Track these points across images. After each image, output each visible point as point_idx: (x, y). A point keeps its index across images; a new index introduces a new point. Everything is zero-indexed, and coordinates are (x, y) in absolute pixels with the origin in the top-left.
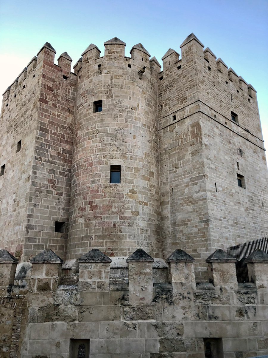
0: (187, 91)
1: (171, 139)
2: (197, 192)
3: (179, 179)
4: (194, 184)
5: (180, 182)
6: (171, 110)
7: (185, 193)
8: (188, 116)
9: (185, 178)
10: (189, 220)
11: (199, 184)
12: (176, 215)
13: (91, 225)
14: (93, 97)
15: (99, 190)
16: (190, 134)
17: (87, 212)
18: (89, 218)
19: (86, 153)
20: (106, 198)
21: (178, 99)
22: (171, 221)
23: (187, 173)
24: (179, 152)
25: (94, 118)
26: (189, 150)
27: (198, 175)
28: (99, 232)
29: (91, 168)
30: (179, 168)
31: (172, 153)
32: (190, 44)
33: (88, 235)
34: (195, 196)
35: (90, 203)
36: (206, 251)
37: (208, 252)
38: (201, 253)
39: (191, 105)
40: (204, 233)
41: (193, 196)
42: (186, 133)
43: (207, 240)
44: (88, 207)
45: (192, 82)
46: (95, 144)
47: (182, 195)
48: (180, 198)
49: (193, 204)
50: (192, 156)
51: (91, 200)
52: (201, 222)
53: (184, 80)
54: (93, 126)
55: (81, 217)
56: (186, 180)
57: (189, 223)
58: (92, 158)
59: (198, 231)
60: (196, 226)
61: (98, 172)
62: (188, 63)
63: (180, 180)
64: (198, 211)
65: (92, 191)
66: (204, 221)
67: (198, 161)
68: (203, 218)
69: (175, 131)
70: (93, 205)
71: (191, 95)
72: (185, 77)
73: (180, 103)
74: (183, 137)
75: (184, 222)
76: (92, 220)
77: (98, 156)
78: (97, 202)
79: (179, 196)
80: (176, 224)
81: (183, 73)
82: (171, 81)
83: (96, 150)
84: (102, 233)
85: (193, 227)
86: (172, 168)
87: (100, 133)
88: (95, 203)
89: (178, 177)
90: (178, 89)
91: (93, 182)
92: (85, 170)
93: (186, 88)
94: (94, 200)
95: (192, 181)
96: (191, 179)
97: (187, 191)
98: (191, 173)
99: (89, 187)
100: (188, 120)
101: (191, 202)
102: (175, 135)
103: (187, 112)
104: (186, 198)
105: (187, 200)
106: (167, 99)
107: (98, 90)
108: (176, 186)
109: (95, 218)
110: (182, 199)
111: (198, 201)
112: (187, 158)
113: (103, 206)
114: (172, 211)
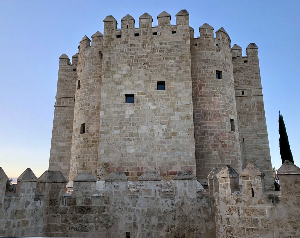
0: (253, 79)
1: (241, 106)
2: (262, 143)
3: (248, 133)
4: (260, 138)
5: (249, 135)
6: (240, 87)
7: (254, 142)
8: (254, 95)
9: (253, 133)
10: (257, 159)
11: (263, 139)
12: (246, 155)
13: (224, 157)
14: (215, 67)
15: (226, 134)
16: (256, 107)
17: (219, 148)
18: (222, 152)
19: (214, 106)
20: (231, 141)
21: (246, 82)
22: (243, 158)
23: (254, 130)
24: (248, 116)
25: (218, 82)
26: (256, 117)
27: (263, 134)
28: (230, 163)
29: (219, 117)
30: (248, 126)
31: (242, 115)
32: (254, 50)
33: (223, 163)
34: (261, 145)
35: (221, 142)
36: (270, 178)
37: (271, 178)
38: (266, 178)
39: (256, 90)
40: (268, 167)
41: (260, 145)
42: (253, 105)
43: (270, 172)
44: (220, 145)
45: (256, 75)
46: (220, 101)
47: (251, 144)
48: (249, 145)
49: (260, 150)
50: (258, 121)
51: (222, 140)
52: (266, 161)
53: (250, 71)
54: (218, 88)
55: (215, 150)
56: (254, 135)
57: (257, 161)
58: (219, 111)
59: (264, 166)
60: (262, 163)
61: (225, 122)
62: (253, 61)
63: (250, 134)
64: (263, 155)
65: (222, 134)
66: (268, 160)
67: (263, 125)
68: (267, 159)
69: (244, 102)
70: (224, 144)
71: (256, 83)
72: (251, 70)
73: (247, 85)
74: (251, 107)
75: (253, 160)
76: (225, 154)
77: (223, 110)
78: (226, 142)
79: (249, 144)
80: (247, 160)
81: (249, 66)
82: (240, 68)
83: (221, 105)
84: (231, 163)
85: (260, 163)
86: (242, 125)
87: (223, 94)
88: (225, 143)
89: (248, 131)
90: (246, 75)
91: (222, 128)
92: (214, 118)
93: (252, 77)
94: (224, 141)
95: (258, 136)
96: (257, 135)
97: (255, 141)
98: (258, 131)
99: (219, 131)
100: (254, 98)
101: (258, 148)
102: (244, 104)
103: (253, 93)
104: (254, 146)
105: (255, 147)
106: (236, 78)
107: (219, 63)
108: (247, 137)
109: (226, 152)
110: (251, 146)
111: (263, 148)
112: (255, 121)
113: (230, 145)
114: (244, 152)
